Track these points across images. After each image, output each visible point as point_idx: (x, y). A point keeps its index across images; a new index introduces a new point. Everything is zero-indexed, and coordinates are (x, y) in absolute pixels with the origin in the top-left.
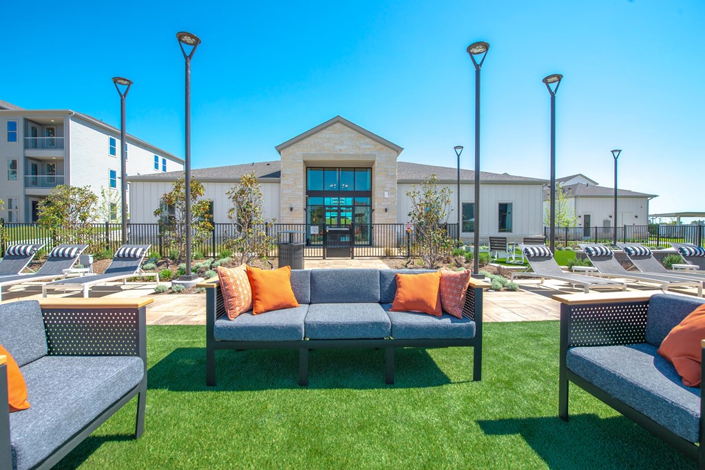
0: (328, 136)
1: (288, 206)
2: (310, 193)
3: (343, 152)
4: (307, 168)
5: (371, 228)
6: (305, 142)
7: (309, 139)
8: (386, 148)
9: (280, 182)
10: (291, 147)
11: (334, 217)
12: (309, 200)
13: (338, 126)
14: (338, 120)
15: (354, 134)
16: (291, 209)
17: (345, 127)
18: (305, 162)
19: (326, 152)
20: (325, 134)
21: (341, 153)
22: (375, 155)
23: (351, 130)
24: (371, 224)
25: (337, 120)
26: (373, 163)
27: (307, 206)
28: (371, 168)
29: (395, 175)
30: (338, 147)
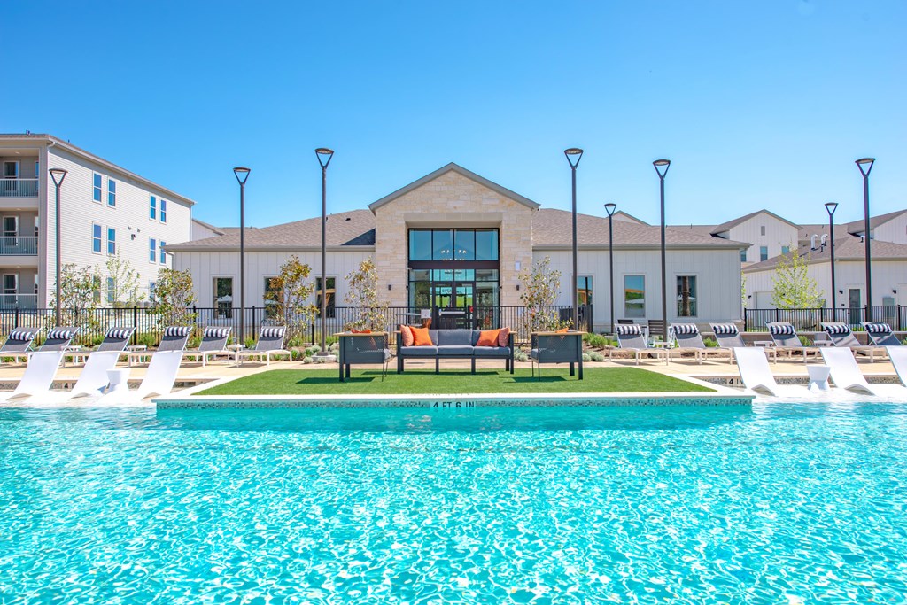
0: (438, 189)
1: (385, 284)
2: (412, 264)
3: (459, 210)
4: (409, 230)
5: (500, 312)
6: (407, 197)
7: (413, 193)
8: (516, 204)
9: (374, 251)
10: (389, 204)
11: (445, 295)
12: (412, 274)
13: (452, 175)
14: (452, 168)
15: (473, 186)
16: (390, 287)
17: (461, 176)
18: (407, 224)
19: (436, 211)
20: (434, 186)
21: (455, 211)
22: (502, 213)
23: (469, 181)
24: (499, 306)
25: (449, 168)
26: (500, 223)
27: (409, 282)
28: (498, 229)
29: (529, 241)
30: (452, 204)
